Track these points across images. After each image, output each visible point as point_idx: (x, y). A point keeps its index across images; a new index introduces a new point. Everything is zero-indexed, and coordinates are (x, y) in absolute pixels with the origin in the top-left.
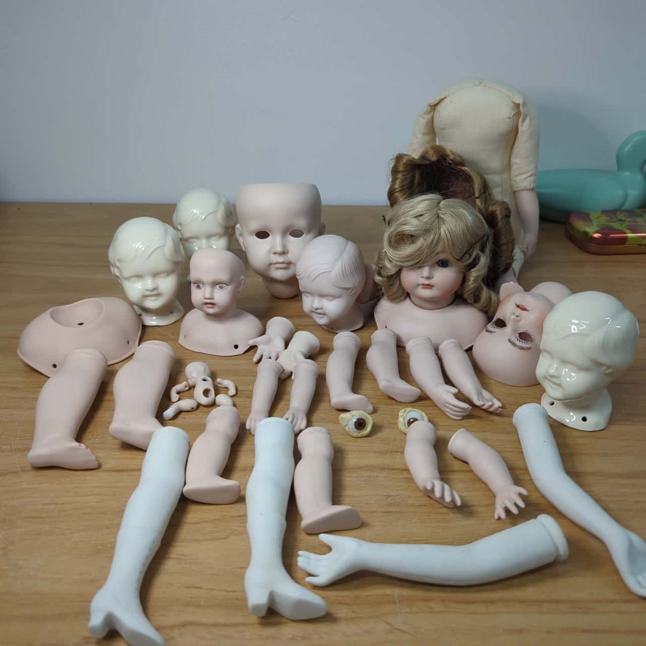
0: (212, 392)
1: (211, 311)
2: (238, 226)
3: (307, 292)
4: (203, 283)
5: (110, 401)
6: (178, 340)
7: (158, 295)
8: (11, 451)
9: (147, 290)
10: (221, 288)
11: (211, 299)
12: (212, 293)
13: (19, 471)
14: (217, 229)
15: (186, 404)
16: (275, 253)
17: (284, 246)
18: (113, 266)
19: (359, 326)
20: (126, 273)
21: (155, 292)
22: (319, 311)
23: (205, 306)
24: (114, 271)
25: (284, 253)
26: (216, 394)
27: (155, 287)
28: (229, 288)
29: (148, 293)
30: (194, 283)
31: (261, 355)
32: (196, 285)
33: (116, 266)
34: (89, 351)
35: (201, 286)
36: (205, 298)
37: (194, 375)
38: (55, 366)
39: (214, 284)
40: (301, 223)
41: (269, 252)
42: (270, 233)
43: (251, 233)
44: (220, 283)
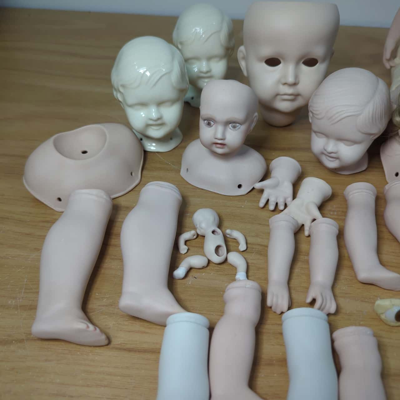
0: (224, 249)
1: (220, 151)
2: (242, 48)
3: (319, 133)
4: (215, 121)
5: (116, 246)
6: (180, 171)
7: (162, 124)
8: (16, 308)
9: (151, 119)
10: (234, 127)
11: (222, 139)
12: (224, 133)
13: (23, 340)
14: (218, 50)
15: (196, 261)
16: (285, 84)
17: (296, 77)
18: (115, 90)
19: (364, 168)
20: (130, 100)
21: (159, 122)
22: (333, 155)
23: (214, 145)
24: (117, 95)
25: (295, 84)
26: (228, 251)
27: (159, 117)
28: (243, 128)
29: (151, 122)
30: (205, 120)
31: (267, 199)
32: (206, 121)
33: (120, 92)
34: (95, 191)
35: (212, 123)
36: (216, 139)
37: (203, 225)
38: (60, 199)
39: (227, 123)
40: (318, 51)
41: (279, 82)
42: (282, 61)
43: (260, 60)
44: (234, 122)
